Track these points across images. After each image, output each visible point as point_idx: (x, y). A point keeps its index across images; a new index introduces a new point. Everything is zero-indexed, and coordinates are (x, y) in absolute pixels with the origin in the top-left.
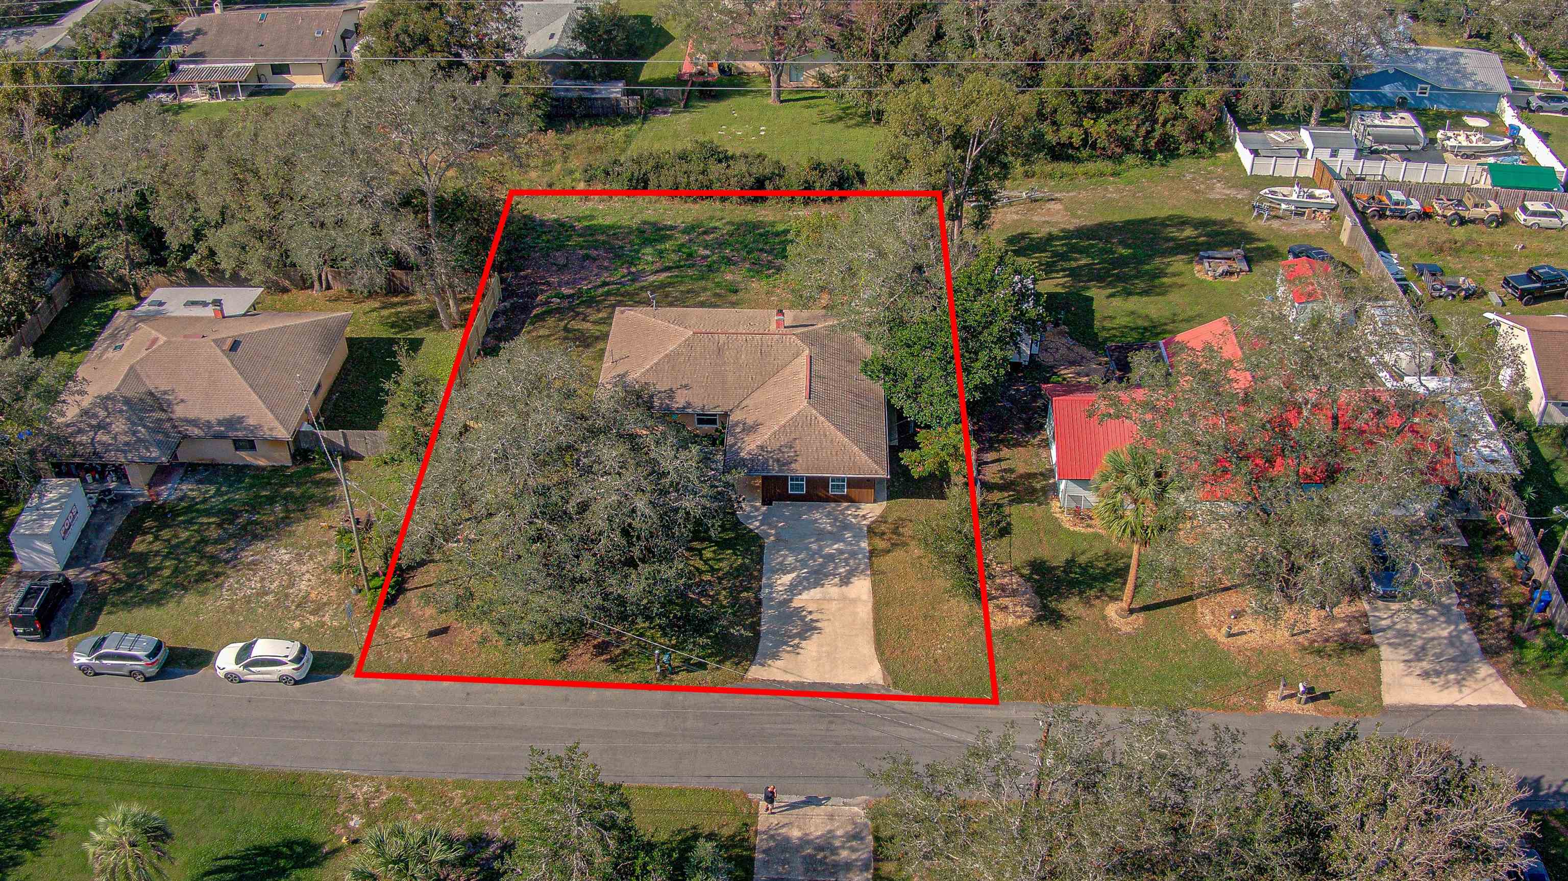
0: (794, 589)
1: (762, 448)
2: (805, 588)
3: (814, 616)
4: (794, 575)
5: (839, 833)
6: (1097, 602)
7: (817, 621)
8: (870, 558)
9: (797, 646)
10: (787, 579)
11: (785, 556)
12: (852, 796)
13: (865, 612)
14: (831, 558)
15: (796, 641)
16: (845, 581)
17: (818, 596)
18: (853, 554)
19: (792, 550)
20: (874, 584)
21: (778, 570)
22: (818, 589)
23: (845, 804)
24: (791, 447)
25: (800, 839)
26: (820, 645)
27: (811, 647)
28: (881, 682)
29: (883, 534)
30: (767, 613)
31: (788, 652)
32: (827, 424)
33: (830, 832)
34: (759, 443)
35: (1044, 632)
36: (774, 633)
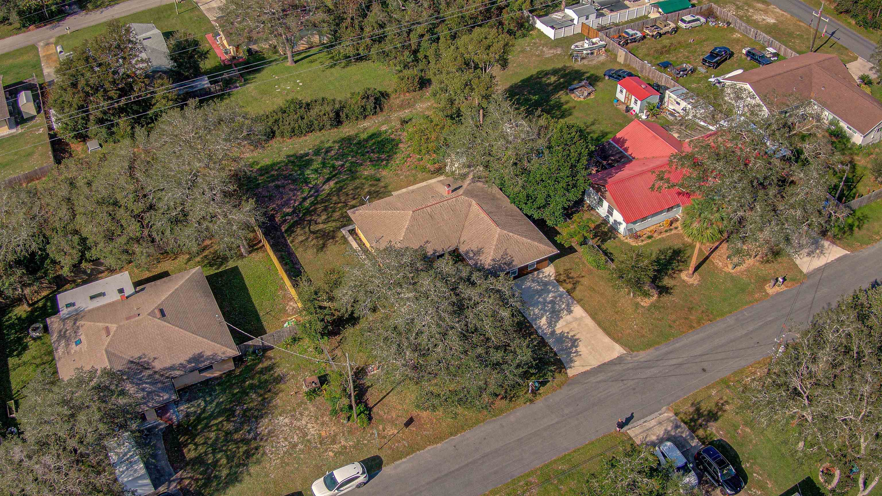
0: (551, 323)
1: (493, 260)
2: (556, 322)
3: (571, 334)
4: (545, 318)
5: (669, 428)
6: (675, 275)
7: (574, 336)
8: (570, 295)
9: (576, 352)
10: (543, 321)
11: (533, 310)
12: (660, 409)
13: (589, 321)
14: (553, 302)
15: (574, 349)
16: (570, 312)
17: (564, 323)
18: (561, 296)
19: (533, 306)
20: (583, 307)
21: (536, 318)
22: (562, 320)
23: (660, 415)
24: (507, 254)
25: (657, 439)
26: (586, 347)
27: (582, 348)
28: (625, 352)
29: (565, 280)
30: (551, 341)
31: (576, 356)
32: (515, 236)
33: (665, 430)
34: (491, 258)
35: (665, 298)
36: (562, 350)
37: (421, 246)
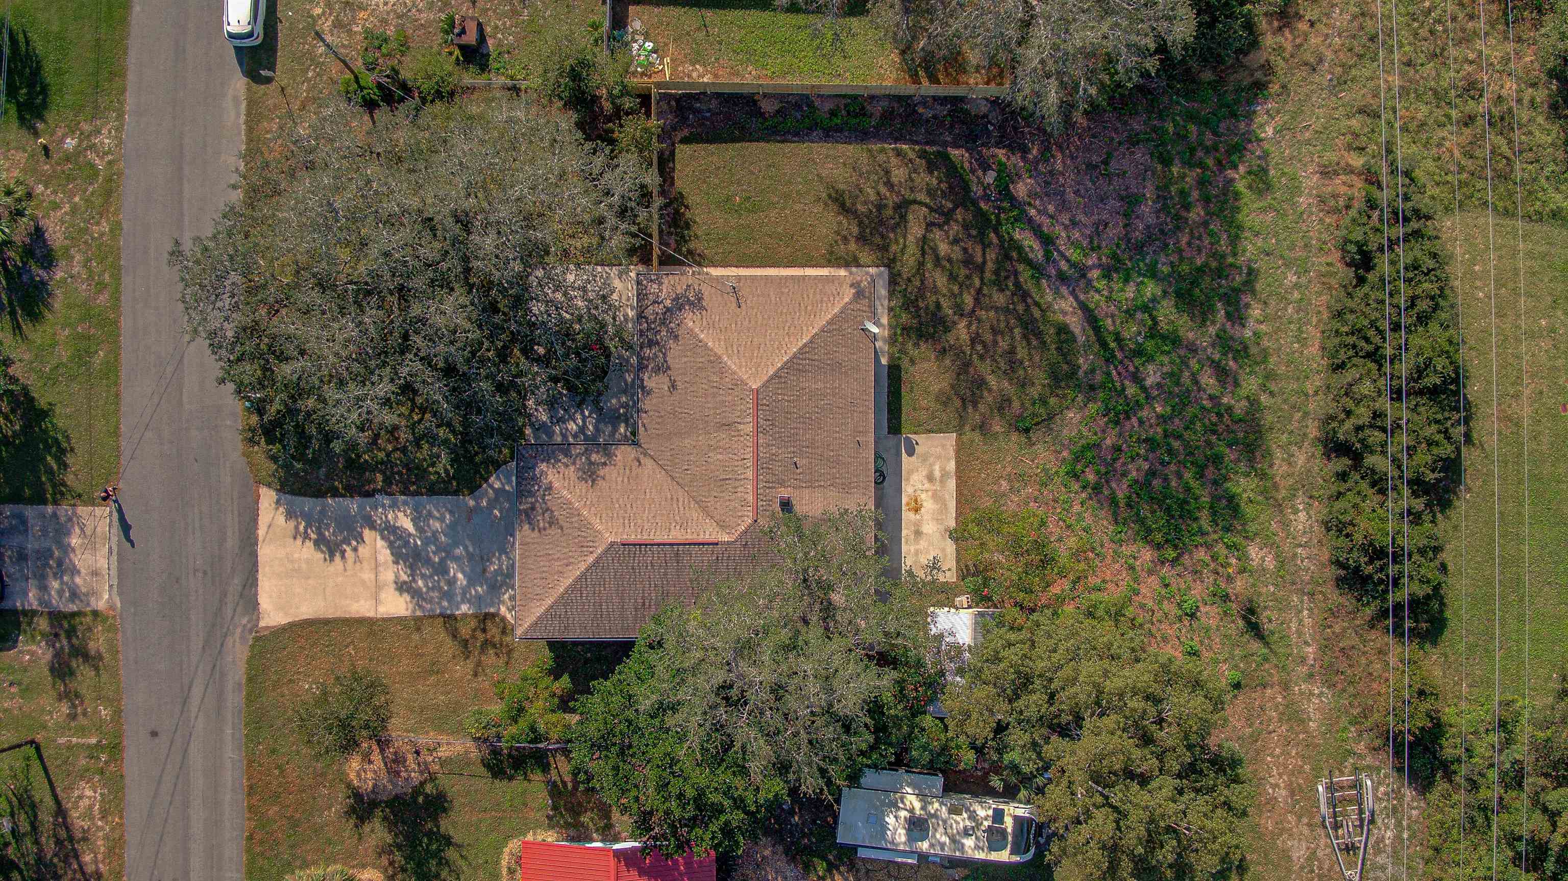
0: (391, 533)
1: (550, 488)
2: (391, 545)
3: (349, 553)
4: (412, 529)
5: (78, 580)
6: (385, 861)
7: (343, 557)
8: (441, 615)
9: (306, 537)
10: (406, 523)
11: (442, 520)
12: (120, 594)
13: (362, 608)
14: (442, 570)
15: (313, 536)
16: (401, 587)
17: (381, 558)
18: (448, 595)
19: (452, 526)
20: (400, 620)
21: (420, 513)
22: (390, 558)
23: (111, 586)
24: (551, 524)
25: (69, 545)
26: (308, 561)
27: (307, 552)
28: (262, 624)
29: (484, 631)
30: (353, 505)
31: (297, 528)
32: (583, 567)
33: (79, 572)
34: (556, 485)
35: (340, 801)
36: (323, 512)
37: (669, 368)
